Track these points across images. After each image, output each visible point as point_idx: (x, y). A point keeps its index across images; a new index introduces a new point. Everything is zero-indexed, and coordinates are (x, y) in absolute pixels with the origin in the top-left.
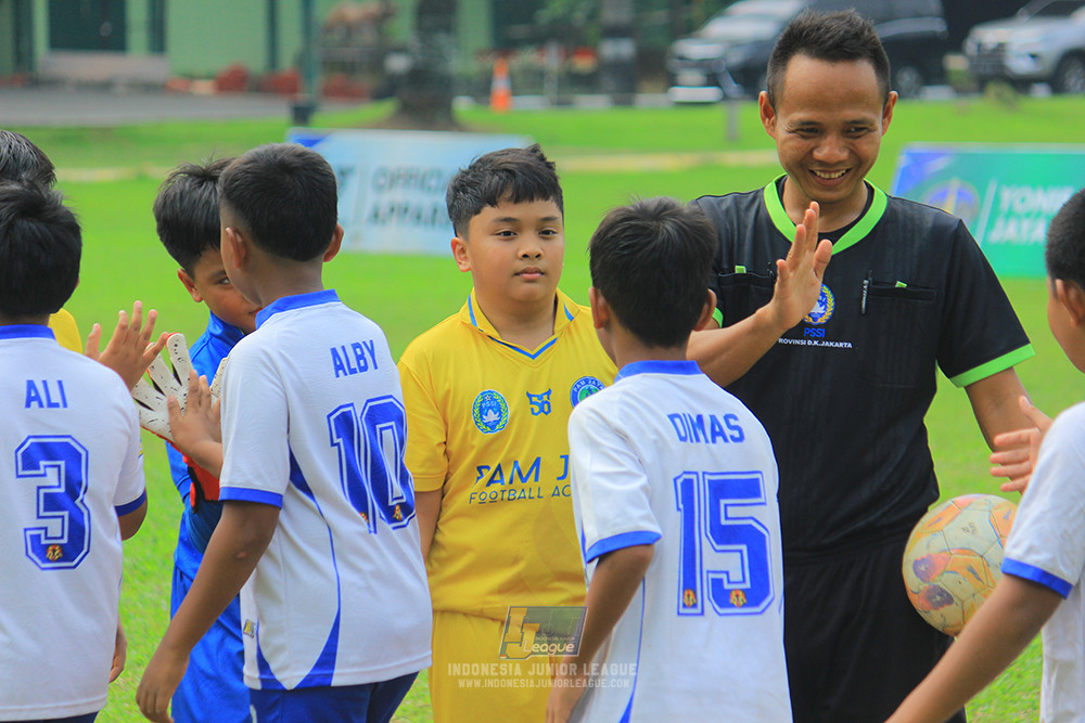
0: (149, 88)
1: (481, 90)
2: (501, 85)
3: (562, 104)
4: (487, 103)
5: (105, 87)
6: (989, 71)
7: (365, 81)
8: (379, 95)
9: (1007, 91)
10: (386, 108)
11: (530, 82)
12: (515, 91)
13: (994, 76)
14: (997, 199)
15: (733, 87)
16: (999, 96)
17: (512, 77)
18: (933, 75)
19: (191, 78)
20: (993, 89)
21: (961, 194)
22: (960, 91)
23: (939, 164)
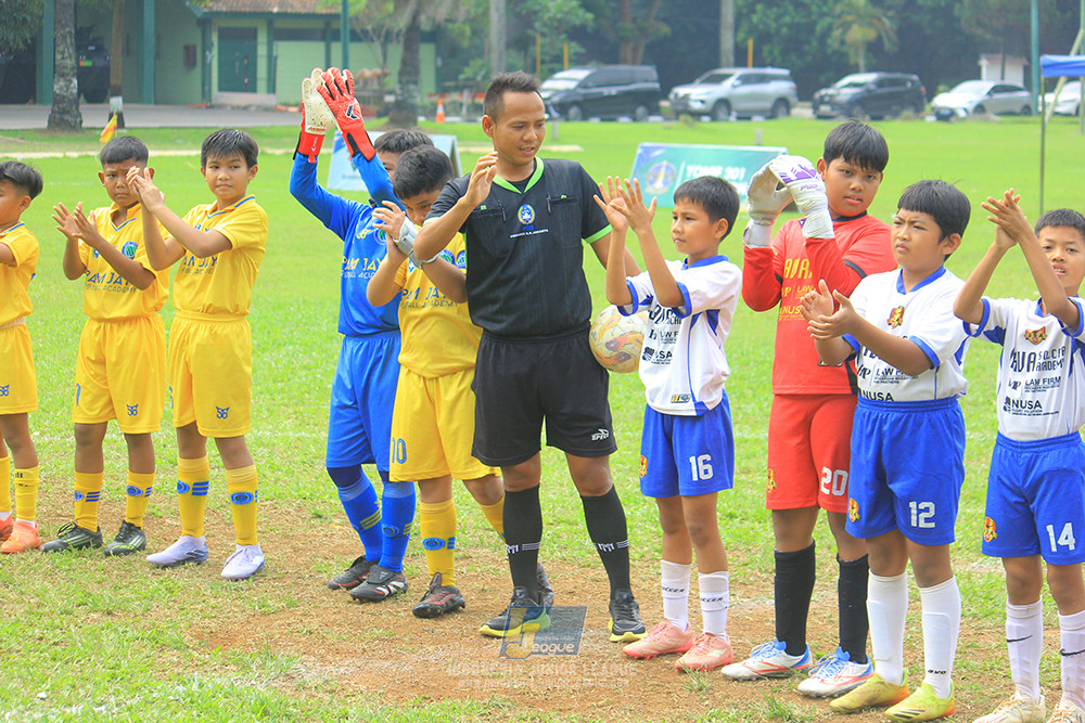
0: (267, 109)
1: (431, 113)
2: (440, 111)
3: (469, 121)
4: (434, 120)
5: (246, 108)
6: (680, 108)
7: (373, 108)
8: (380, 115)
9: (690, 118)
10: (385, 120)
11: (455, 109)
12: (447, 114)
13: (683, 111)
14: (685, 171)
15: (555, 114)
16: (686, 122)
17: (445, 107)
18: (654, 110)
19: (287, 105)
20: (682, 117)
21: (667, 167)
22: (667, 119)
23: (658, 153)
